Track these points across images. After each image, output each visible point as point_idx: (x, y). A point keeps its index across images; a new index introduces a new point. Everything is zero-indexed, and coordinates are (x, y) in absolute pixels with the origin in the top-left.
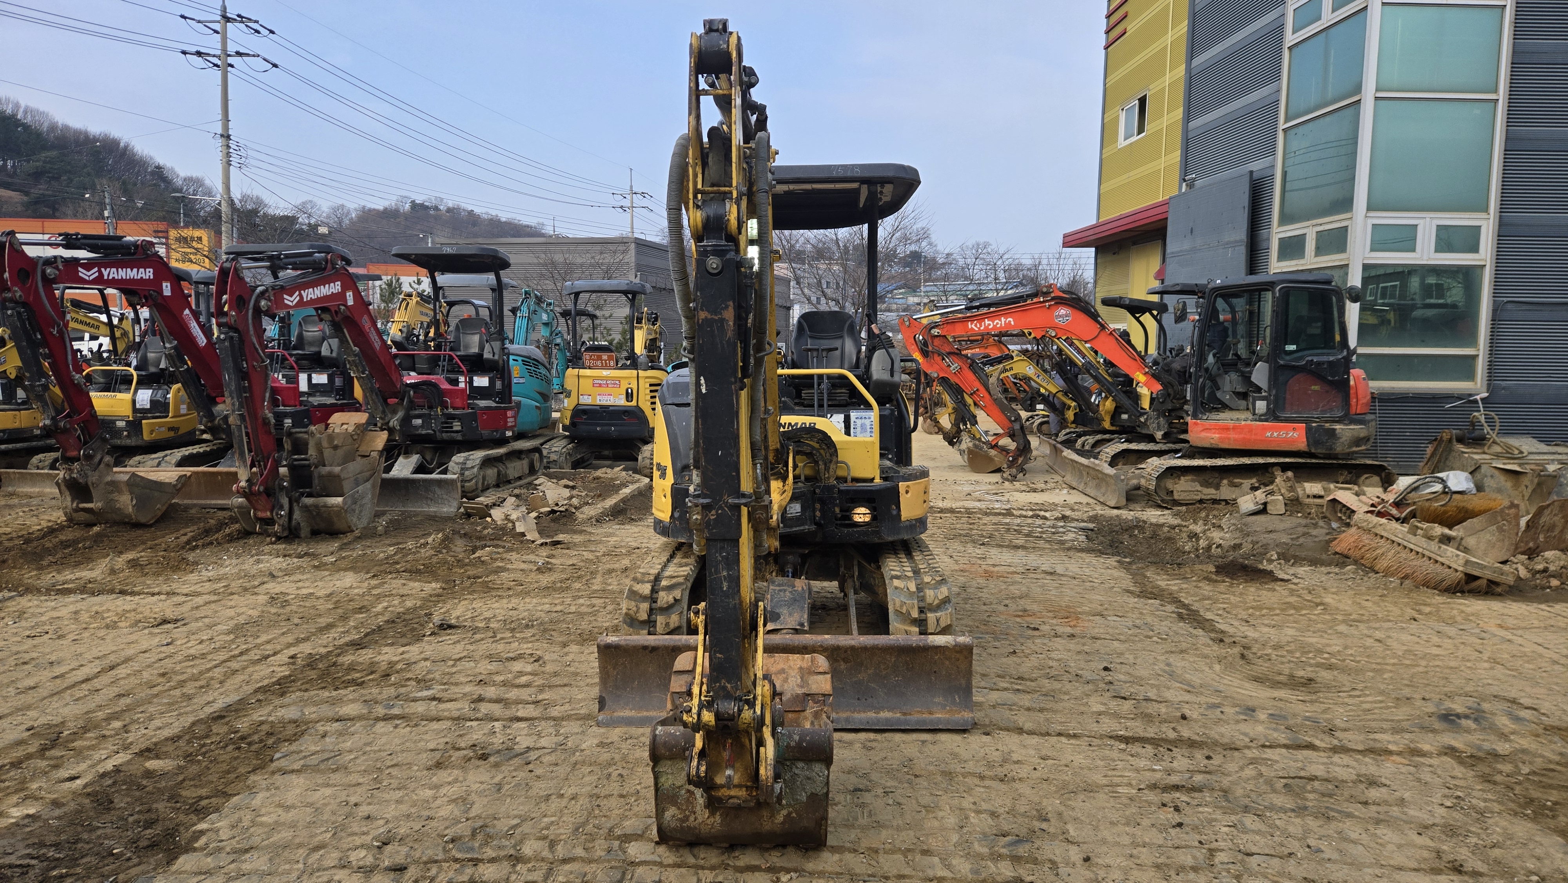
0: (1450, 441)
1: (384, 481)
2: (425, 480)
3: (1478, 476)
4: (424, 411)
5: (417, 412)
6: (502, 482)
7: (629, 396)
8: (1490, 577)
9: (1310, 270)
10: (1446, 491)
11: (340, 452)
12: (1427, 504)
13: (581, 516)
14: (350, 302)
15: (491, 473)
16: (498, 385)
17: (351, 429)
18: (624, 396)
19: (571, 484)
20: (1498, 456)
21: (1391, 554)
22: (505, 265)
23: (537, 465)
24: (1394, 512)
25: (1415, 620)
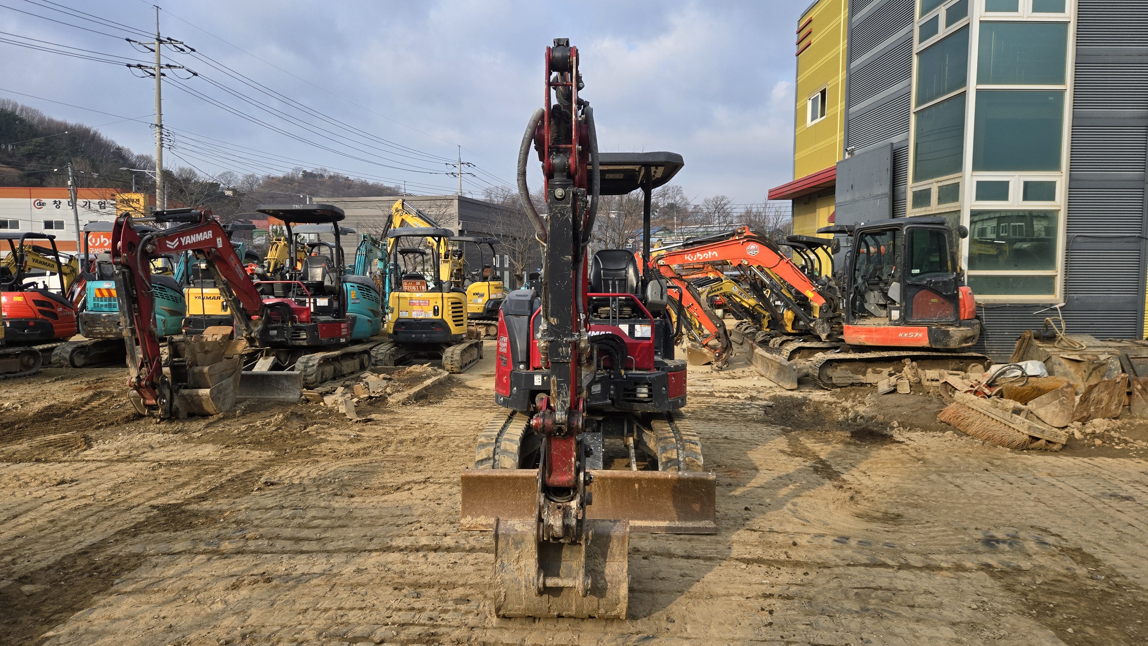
0: (1030, 338)
1: (243, 376)
2: (276, 376)
3: (1049, 364)
4: (280, 325)
5: (273, 325)
6: (337, 376)
7: (436, 312)
8: (1048, 439)
9: (935, 215)
10: (1024, 376)
11: (210, 356)
12: (1010, 385)
13: (391, 400)
14: (220, 245)
15: (329, 369)
16: (335, 304)
17: (219, 337)
18: (432, 312)
19: (388, 377)
20: (1064, 349)
21: (978, 422)
22: (340, 216)
23: (366, 363)
24: (987, 391)
25: (987, 470)
